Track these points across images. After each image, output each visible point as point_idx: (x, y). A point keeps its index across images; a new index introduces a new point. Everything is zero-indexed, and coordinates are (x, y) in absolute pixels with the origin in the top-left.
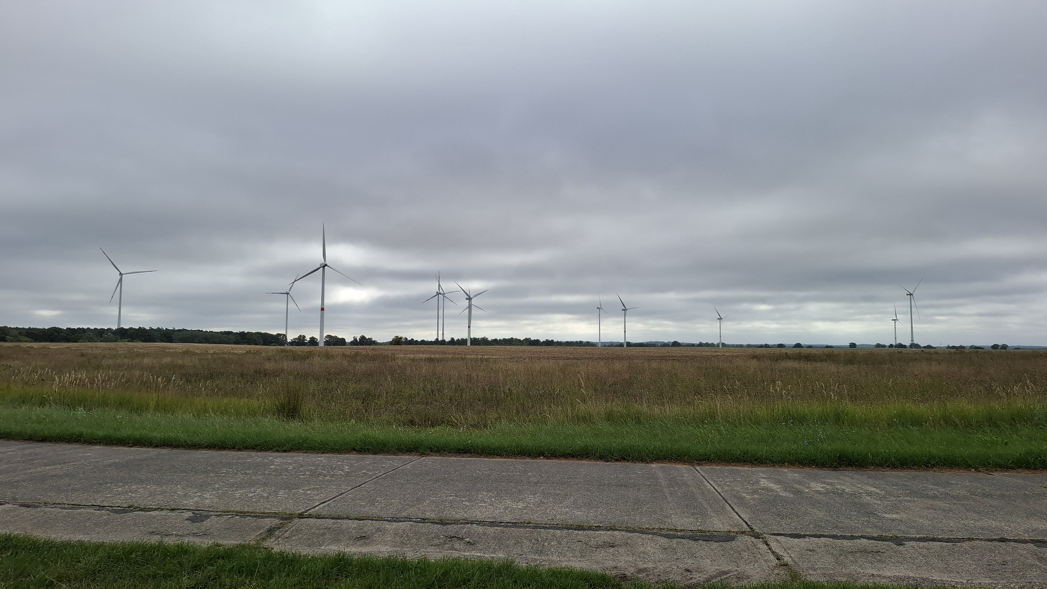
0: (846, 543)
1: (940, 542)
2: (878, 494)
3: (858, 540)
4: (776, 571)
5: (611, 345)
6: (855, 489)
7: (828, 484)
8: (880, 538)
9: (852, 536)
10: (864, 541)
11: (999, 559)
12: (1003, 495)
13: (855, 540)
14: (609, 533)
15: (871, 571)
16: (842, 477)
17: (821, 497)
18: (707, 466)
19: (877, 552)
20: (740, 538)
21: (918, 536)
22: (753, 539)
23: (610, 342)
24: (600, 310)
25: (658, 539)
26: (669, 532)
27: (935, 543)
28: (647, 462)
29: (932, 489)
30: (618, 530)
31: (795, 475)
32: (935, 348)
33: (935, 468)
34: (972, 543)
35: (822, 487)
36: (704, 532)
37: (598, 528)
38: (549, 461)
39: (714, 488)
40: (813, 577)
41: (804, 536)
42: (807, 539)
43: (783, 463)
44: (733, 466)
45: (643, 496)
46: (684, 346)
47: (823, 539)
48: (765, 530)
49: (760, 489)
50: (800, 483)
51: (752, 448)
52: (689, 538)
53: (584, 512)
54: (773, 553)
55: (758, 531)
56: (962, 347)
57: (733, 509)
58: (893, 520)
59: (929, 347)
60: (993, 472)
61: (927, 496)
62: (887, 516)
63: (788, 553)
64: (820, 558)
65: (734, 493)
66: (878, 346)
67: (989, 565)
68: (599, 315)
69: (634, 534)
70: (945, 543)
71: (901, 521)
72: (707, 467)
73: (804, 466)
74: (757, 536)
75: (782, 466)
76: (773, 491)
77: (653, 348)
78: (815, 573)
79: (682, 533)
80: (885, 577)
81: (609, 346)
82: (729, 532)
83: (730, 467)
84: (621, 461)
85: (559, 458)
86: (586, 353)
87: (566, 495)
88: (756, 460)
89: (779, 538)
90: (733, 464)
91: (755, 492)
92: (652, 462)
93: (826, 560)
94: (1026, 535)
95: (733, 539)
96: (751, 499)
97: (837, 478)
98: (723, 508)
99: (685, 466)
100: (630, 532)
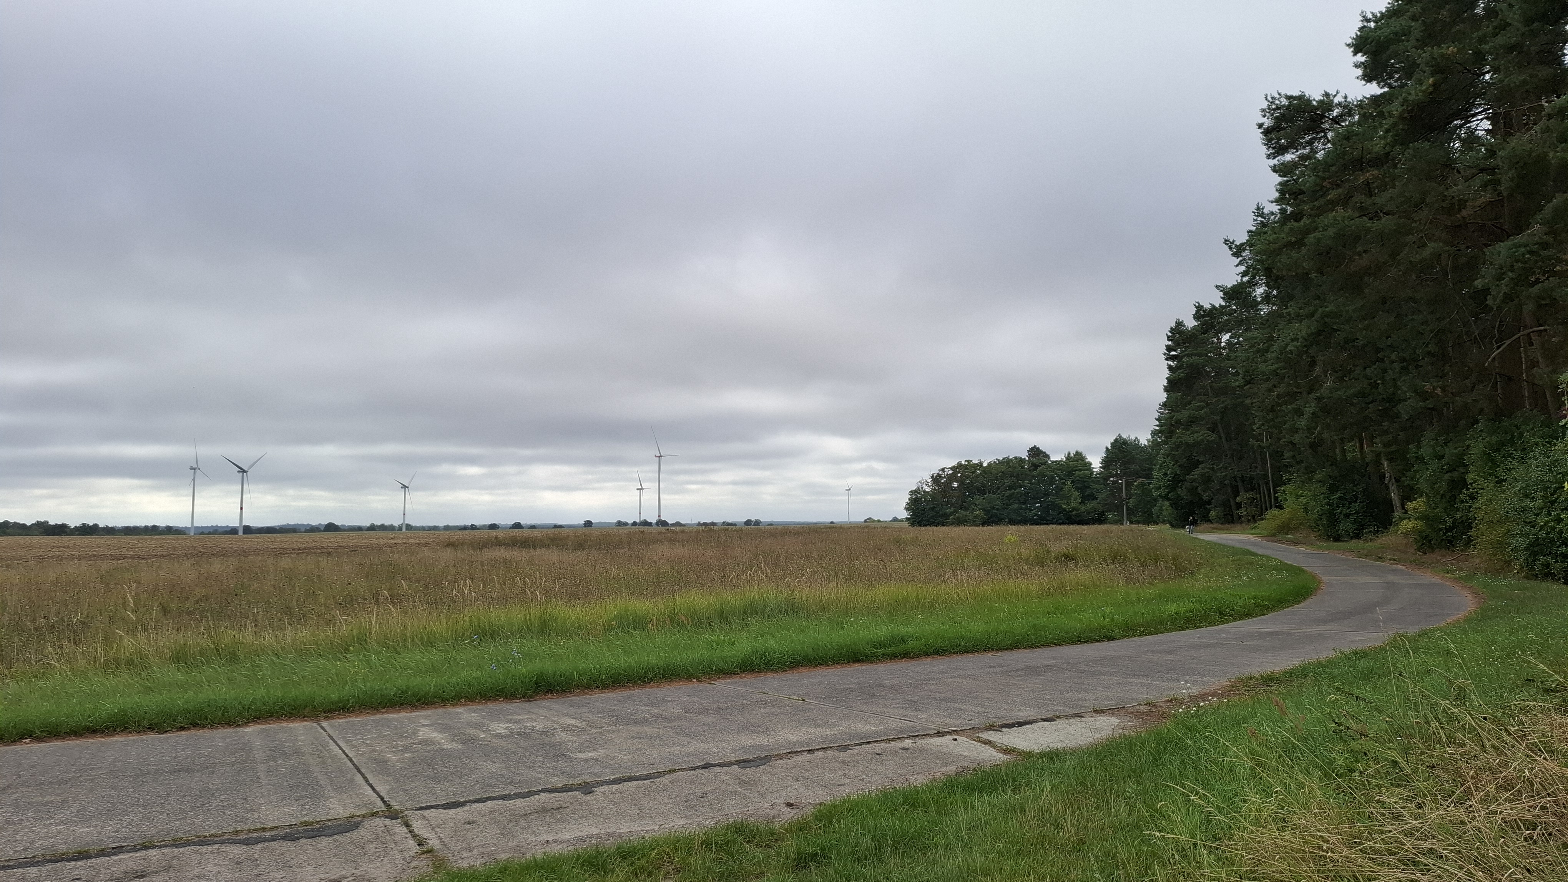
0: (519, 803)
1: (637, 780)
2: (576, 727)
3: (536, 796)
4: (414, 864)
5: (215, 531)
6: (549, 724)
7: (516, 722)
8: (567, 789)
9: (530, 792)
10: (544, 796)
11: (698, 791)
12: (719, 708)
13: (532, 797)
14: (138, 855)
15: (545, 837)
16: (535, 710)
17: (502, 743)
18: (341, 718)
19: (558, 809)
20: (367, 823)
21: (612, 778)
22: (388, 822)
23: (212, 526)
24: (195, 472)
25: (228, 849)
26: (251, 835)
27: (630, 784)
28: (238, 726)
29: (643, 712)
30: (157, 846)
31: (473, 715)
32: (684, 525)
33: (652, 683)
34: (674, 776)
35: (506, 729)
36: (311, 824)
37: (118, 850)
38: (42, 745)
39: (344, 752)
40: (465, 862)
41: (463, 804)
42: (467, 808)
43: (459, 700)
44: (383, 713)
45: (218, 781)
46: (345, 530)
47: (489, 804)
48: (408, 805)
49: (415, 744)
50: (476, 726)
51: (416, 682)
52: (285, 838)
53: (96, 826)
54: (414, 836)
55: (397, 807)
56: (713, 524)
57: (367, 781)
58: (586, 760)
59: (678, 524)
60: (715, 680)
61: (636, 722)
62: (579, 755)
63: (436, 833)
64: (481, 832)
65: (374, 755)
66: (620, 524)
67: (686, 801)
68: (194, 479)
69: (187, 848)
70: (642, 782)
71: (597, 760)
72: (341, 721)
73: (489, 700)
74: (393, 815)
75: (457, 704)
76: (434, 744)
77: (289, 535)
78: (470, 854)
79: (273, 833)
80: (562, 842)
81: (210, 533)
82: (352, 817)
83: (378, 716)
84: (189, 729)
85: (64, 738)
86: (162, 547)
87: (64, 801)
88: (418, 700)
89: (426, 813)
90: (383, 711)
91: (406, 749)
92: (246, 724)
93: (489, 833)
94: (733, 755)
95: (357, 826)
96: (398, 761)
97: (530, 712)
98: (352, 781)
99: (305, 723)
100: (180, 846)
